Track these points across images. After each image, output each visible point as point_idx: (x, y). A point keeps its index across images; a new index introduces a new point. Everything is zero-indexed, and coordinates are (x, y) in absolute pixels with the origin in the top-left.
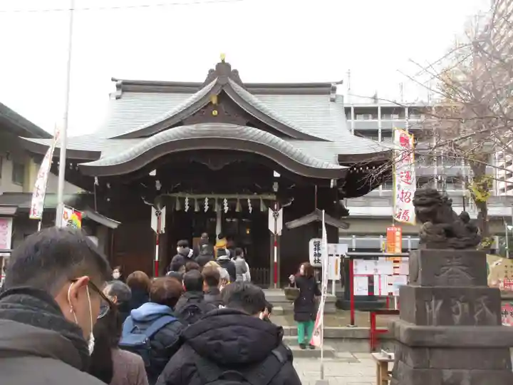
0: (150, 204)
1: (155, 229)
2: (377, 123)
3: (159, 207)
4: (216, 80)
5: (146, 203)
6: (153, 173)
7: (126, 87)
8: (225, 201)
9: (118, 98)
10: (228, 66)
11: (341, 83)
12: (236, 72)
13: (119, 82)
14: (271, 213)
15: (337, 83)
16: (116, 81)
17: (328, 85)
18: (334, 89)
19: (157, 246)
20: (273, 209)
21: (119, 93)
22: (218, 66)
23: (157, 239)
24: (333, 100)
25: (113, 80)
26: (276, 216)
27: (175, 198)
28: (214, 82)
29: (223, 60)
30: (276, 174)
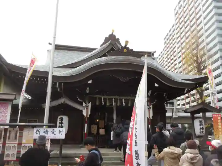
0: (81, 101)
1: (85, 115)
3: (87, 103)
4: (110, 42)
5: (79, 100)
6: (90, 82)
8: (123, 100)
10: (115, 36)
12: (118, 39)
15: (154, 52)
17: (150, 53)
18: (153, 54)
19: (86, 124)
22: (110, 36)
23: (86, 120)
25: (49, 44)
26: (149, 109)
27: (96, 98)
28: (109, 43)
29: (113, 33)
30: (156, 85)
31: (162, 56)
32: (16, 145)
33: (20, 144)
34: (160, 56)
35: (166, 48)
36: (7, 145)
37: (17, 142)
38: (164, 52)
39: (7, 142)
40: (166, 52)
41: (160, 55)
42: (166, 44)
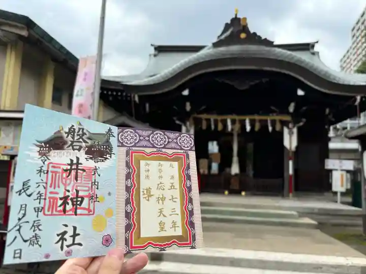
4: (231, 29)
5: (178, 122)
6: (186, 93)
7: (161, 50)
8: (247, 120)
9: (155, 56)
11: (317, 42)
14: (286, 131)
15: (315, 43)
17: (308, 45)
18: (313, 46)
20: (288, 127)
21: (156, 53)
22: (232, 20)
24: (313, 54)
25: (152, 45)
26: (291, 133)
27: (201, 118)
28: (230, 31)
29: (236, 15)
30: (300, 93)
31: (348, 58)
34: (346, 58)
35: (355, 44)
38: (351, 51)
40: (355, 50)
41: (344, 56)
42: (355, 38)
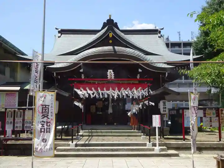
2: (181, 50)
6: (81, 71)
9: (59, 37)
10: (113, 21)
11: (163, 29)
12: (116, 23)
13: (60, 30)
15: (161, 29)
16: (58, 29)
17: (157, 30)
18: (160, 32)
19: (83, 106)
22: (108, 20)
28: (106, 28)
30: (140, 70)
32: (22, 121)
33: (24, 120)
36: (16, 121)
37: (22, 119)
39: (16, 119)
